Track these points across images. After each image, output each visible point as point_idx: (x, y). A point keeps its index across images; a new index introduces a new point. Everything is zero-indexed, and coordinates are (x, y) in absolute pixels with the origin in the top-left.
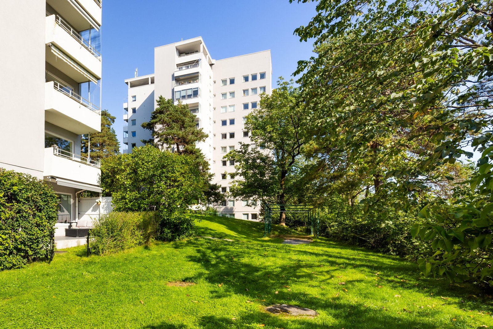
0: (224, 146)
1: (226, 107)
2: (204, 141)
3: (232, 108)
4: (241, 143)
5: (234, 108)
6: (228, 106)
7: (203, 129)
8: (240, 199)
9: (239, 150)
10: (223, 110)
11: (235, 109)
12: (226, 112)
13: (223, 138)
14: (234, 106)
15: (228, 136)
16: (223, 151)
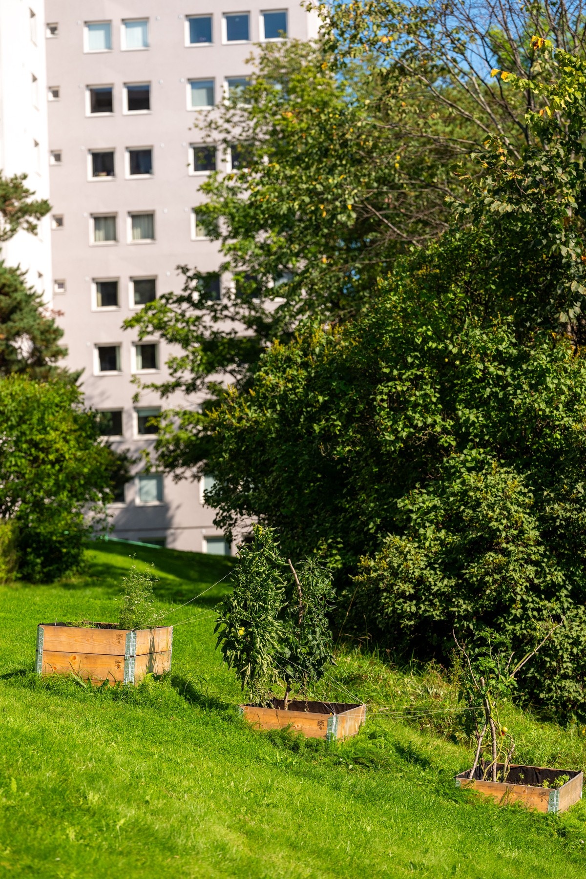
0: (103, 209)
1: (105, 25)
2: (32, 229)
3: (138, 31)
4: (185, 270)
5: (145, 35)
6: (117, 23)
7: (25, 177)
8: (188, 473)
9: (178, 292)
10: (93, 41)
11: (150, 40)
12: (109, 45)
13: (96, 172)
14: (143, 22)
15: (122, 163)
16: (101, 234)
